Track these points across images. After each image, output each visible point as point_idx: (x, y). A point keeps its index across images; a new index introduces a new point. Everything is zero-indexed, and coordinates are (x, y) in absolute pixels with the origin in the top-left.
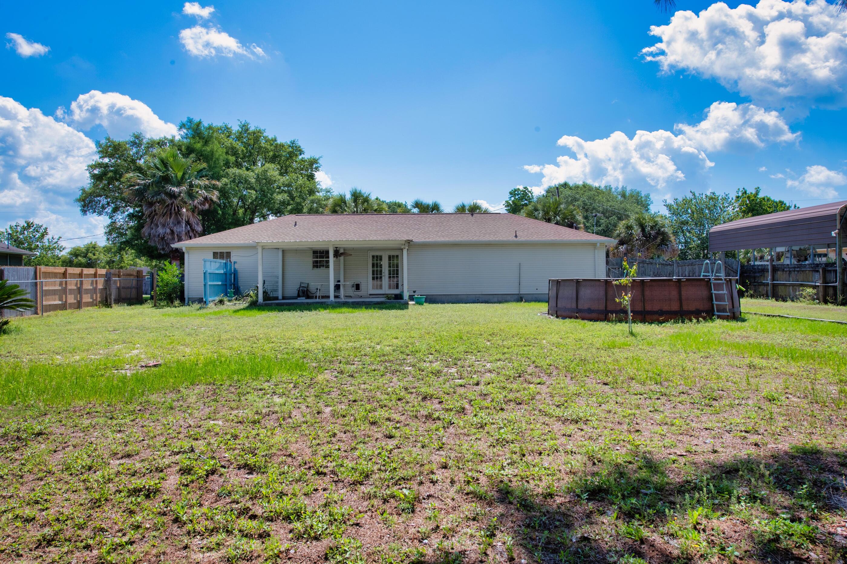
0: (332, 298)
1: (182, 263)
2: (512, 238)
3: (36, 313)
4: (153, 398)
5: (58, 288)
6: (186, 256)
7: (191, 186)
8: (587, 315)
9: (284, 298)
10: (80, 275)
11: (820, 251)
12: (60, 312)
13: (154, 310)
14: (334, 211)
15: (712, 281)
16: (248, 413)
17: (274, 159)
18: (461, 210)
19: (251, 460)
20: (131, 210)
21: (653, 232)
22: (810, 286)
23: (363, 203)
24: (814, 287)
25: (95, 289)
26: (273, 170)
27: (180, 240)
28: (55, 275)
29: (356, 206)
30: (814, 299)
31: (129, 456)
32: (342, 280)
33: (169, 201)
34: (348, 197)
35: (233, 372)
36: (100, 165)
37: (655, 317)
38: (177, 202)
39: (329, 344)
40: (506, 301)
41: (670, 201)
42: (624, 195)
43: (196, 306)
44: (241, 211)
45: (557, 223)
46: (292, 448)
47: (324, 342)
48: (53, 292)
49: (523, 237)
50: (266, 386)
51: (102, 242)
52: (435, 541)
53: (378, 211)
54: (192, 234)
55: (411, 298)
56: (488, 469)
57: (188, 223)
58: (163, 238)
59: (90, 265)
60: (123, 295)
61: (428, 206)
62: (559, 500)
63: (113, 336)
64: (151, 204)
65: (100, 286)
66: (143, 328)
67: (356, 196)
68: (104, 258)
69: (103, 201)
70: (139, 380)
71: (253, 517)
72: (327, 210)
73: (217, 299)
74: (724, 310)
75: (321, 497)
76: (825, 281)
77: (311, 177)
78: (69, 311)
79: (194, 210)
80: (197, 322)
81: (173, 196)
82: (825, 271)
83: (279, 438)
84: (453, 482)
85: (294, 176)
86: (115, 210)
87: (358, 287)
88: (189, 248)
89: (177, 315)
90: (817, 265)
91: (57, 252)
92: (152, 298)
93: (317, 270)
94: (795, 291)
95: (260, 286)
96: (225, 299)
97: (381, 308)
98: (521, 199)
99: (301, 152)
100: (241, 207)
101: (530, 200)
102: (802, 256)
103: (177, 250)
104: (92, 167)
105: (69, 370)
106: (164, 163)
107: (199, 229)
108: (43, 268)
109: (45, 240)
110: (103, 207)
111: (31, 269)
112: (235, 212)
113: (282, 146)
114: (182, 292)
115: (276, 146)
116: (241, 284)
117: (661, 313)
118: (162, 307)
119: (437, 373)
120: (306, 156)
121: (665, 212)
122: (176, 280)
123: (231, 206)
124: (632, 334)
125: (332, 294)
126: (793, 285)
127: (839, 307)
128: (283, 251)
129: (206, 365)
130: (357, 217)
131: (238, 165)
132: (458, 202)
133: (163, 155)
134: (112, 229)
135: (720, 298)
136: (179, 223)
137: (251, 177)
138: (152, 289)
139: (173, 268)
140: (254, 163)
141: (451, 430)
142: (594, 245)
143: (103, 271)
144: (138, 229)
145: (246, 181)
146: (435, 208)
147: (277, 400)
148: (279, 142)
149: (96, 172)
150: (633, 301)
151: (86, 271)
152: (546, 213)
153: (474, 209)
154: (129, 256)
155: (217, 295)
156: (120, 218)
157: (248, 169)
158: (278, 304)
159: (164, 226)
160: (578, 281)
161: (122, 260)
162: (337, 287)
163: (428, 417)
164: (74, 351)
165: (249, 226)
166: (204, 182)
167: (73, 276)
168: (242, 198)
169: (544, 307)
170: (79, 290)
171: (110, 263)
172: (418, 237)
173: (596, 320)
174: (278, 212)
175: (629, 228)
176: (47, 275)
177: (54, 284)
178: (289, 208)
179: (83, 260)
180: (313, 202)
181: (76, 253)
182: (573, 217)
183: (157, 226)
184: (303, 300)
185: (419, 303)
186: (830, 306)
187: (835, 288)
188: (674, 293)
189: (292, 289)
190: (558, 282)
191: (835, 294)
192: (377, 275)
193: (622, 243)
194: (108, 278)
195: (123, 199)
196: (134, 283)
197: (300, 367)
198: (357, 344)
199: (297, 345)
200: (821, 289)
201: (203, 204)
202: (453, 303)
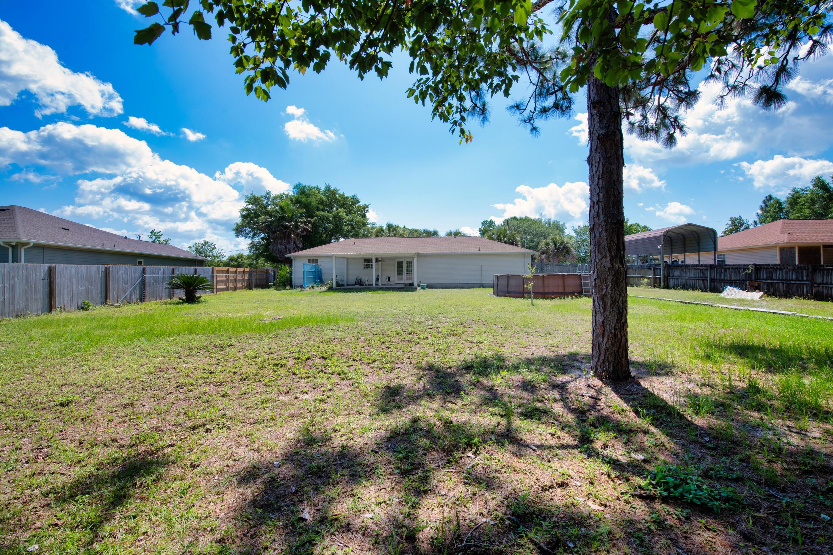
0: (374, 285)
1: (291, 265)
2: (477, 251)
3: (213, 292)
4: (280, 332)
5: (224, 279)
6: (293, 262)
7: (297, 222)
8: (513, 295)
9: (347, 285)
10: (236, 272)
11: (655, 257)
12: (225, 292)
13: (276, 291)
14: (377, 236)
15: (582, 276)
16: (325, 338)
17: (343, 206)
18: (450, 234)
19: (325, 355)
20: (263, 235)
21: (561, 247)
22: (646, 278)
23: (393, 231)
24: (649, 278)
25: (244, 279)
26: (342, 212)
27: (290, 252)
28: (222, 272)
29: (389, 233)
30: (648, 285)
31: (272, 353)
32: (380, 275)
33: (284, 231)
34: (385, 227)
35: (318, 322)
36: (246, 209)
37: (549, 296)
38: (288, 231)
39: (369, 309)
40: (473, 287)
41: (576, 227)
42: (549, 224)
43: (299, 289)
44: (324, 236)
45: (505, 242)
46: (343, 352)
47: (366, 308)
48: (222, 281)
49: (483, 251)
50: (334, 328)
51: (246, 253)
52: (396, 381)
53: (402, 236)
54: (297, 249)
55: (419, 286)
56: (428, 359)
57: (295, 243)
58: (281, 251)
59: (239, 266)
60: (258, 283)
61: (431, 232)
62: (453, 369)
63: (256, 305)
64: (274, 232)
65: (246, 278)
66: (270, 301)
67: (389, 227)
68: (246, 262)
69: (248, 230)
70: (272, 324)
71: (325, 373)
72: (373, 236)
73: (310, 285)
74: (589, 292)
75: (353, 368)
76: (655, 275)
77: (364, 216)
78: (230, 292)
79: (298, 235)
80: (300, 298)
81: (287, 227)
82: (655, 269)
83: (338, 348)
84: (410, 363)
85: (355, 215)
86: (254, 235)
87: (389, 279)
88: (295, 257)
89: (288, 294)
90: (651, 265)
91: (220, 259)
92: (274, 285)
93: (366, 270)
94: (638, 280)
95: (334, 278)
96: (315, 286)
97: (401, 291)
98: (489, 227)
99: (359, 202)
100: (324, 233)
101: (493, 227)
102: (644, 260)
103: (288, 258)
104: (243, 210)
105: (238, 320)
106: (282, 208)
107: (301, 246)
108: (217, 268)
109: (214, 251)
110: (248, 234)
111: (211, 268)
112: (321, 236)
113: (347, 198)
114: (291, 281)
115: (344, 198)
116: (324, 277)
117: (553, 293)
118: (280, 290)
119: (421, 323)
120: (361, 204)
121: (573, 234)
122: (288, 275)
123: (318, 233)
124: (533, 305)
125: (374, 283)
126: (638, 277)
127: (662, 290)
128: (347, 259)
129: (304, 318)
130: (389, 239)
131: (323, 210)
132: (448, 230)
133: (282, 204)
134: (253, 246)
135: (586, 285)
136: (290, 242)
137: (330, 216)
138: (275, 280)
139: (286, 268)
140: (332, 209)
141: (418, 345)
142: (524, 255)
143: (248, 270)
144: (267, 246)
145: (327, 218)
146: (435, 233)
147: (339, 333)
148: (346, 196)
149: (244, 213)
150: (534, 287)
151: (240, 270)
152: (499, 236)
153: (457, 234)
154: (261, 261)
155: (310, 283)
156: (257, 240)
157: (328, 212)
158: (344, 289)
159: (281, 244)
160: (508, 276)
161: (257, 263)
162: (377, 279)
163: (409, 341)
164: (237, 312)
165: (328, 245)
166: (304, 220)
167: (232, 272)
168: (325, 228)
169: (491, 290)
170: (235, 280)
171: (250, 265)
172: (422, 251)
173: (517, 298)
174: (345, 236)
175: (547, 244)
176: (219, 272)
177: (222, 277)
178: (352, 234)
179: (235, 263)
180: (365, 230)
181: (231, 259)
182: (515, 238)
183: (277, 244)
184: (358, 286)
185: (423, 288)
186: (657, 289)
187: (660, 278)
188: (561, 282)
189: (352, 280)
190: (498, 276)
191: (660, 283)
192: (400, 273)
193: (543, 253)
194: (251, 273)
195: (258, 229)
196: (264, 277)
197: (352, 320)
198: (384, 310)
199: (352, 310)
200: (652, 279)
201: (302, 232)
202: (442, 288)
